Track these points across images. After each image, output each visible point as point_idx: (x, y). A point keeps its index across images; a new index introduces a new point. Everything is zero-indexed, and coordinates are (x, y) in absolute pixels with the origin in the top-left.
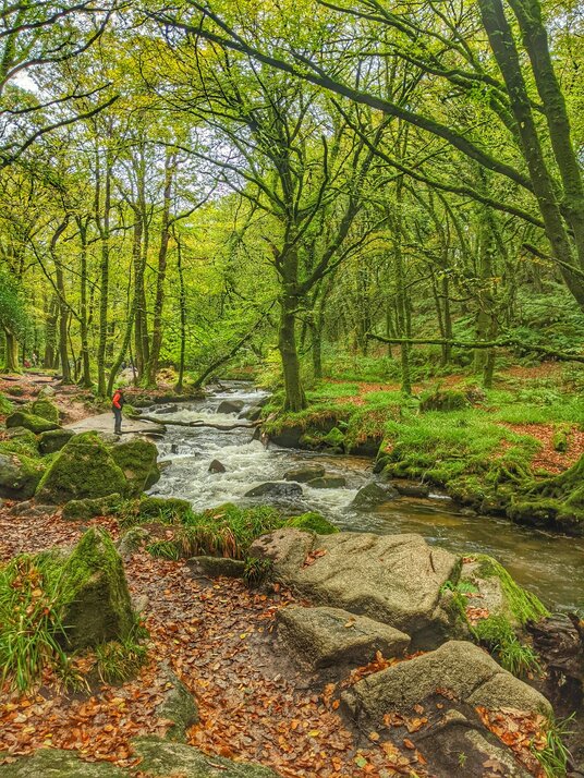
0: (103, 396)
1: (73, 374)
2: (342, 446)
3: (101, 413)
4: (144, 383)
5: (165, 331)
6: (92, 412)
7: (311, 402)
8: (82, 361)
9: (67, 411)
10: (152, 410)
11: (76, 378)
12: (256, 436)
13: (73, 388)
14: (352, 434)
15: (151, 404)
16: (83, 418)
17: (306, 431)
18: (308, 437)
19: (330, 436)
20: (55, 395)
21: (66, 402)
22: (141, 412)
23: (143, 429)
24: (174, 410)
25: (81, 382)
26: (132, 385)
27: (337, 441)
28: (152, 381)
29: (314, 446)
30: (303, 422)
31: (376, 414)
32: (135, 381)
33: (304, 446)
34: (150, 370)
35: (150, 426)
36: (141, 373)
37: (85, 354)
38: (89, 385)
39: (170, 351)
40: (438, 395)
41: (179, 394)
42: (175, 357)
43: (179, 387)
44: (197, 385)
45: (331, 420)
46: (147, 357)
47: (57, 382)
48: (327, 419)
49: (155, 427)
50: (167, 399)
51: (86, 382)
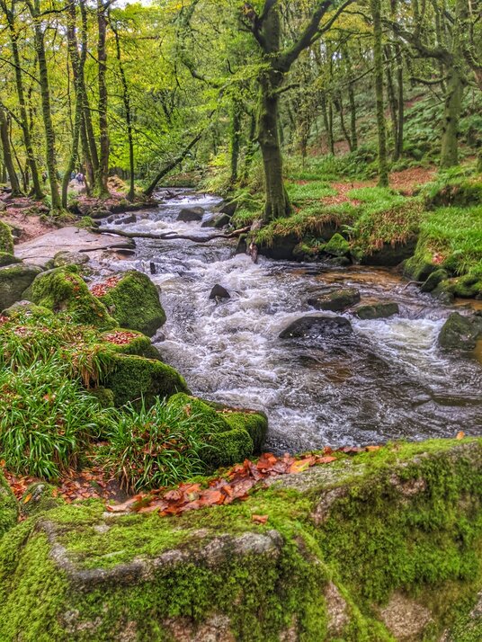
0: (59, 207)
1: (21, 186)
2: (348, 254)
3: (59, 227)
4: (97, 192)
5: (113, 134)
6: (49, 226)
7: (295, 204)
8: (30, 172)
9: (22, 226)
10: (110, 221)
11: (25, 189)
12: (241, 248)
13: (24, 201)
14: (361, 240)
15: (107, 215)
16: (41, 234)
17: (303, 239)
18: (305, 247)
19: (332, 243)
20: (5, 209)
21: (19, 216)
22: (100, 224)
23: (110, 244)
24: (133, 219)
25: (32, 194)
26: (85, 196)
27: (342, 250)
28: (105, 190)
29: (312, 256)
30: (297, 229)
31: (392, 215)
32: (87, 191)
33: (301, 257)
34: (101, 178)
35: (117, 240)
36: (93, 181)
37: (31, 162)
38: (40, 197)
39: (118, 157)
40: (448, 188)
41: (132, 202)
42: (123, 164)
43: (131, 195)
44: (149, 192)
45: (332, 226)
46: (97, 164)
47: (6, 196)
48: (326, 225)
49: (123, 241)
50: (122, 209)
51: (37, 193)
